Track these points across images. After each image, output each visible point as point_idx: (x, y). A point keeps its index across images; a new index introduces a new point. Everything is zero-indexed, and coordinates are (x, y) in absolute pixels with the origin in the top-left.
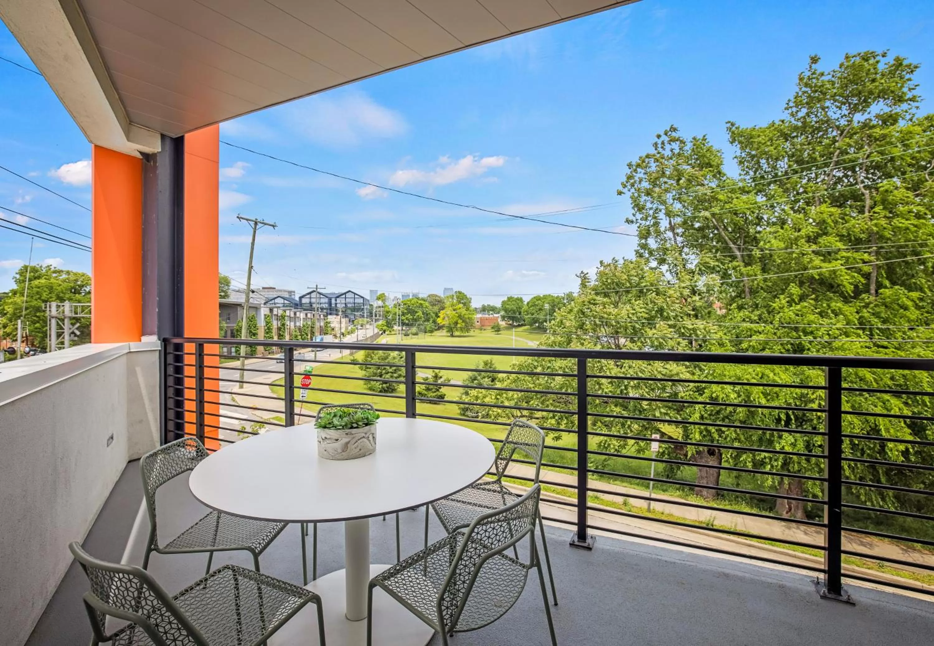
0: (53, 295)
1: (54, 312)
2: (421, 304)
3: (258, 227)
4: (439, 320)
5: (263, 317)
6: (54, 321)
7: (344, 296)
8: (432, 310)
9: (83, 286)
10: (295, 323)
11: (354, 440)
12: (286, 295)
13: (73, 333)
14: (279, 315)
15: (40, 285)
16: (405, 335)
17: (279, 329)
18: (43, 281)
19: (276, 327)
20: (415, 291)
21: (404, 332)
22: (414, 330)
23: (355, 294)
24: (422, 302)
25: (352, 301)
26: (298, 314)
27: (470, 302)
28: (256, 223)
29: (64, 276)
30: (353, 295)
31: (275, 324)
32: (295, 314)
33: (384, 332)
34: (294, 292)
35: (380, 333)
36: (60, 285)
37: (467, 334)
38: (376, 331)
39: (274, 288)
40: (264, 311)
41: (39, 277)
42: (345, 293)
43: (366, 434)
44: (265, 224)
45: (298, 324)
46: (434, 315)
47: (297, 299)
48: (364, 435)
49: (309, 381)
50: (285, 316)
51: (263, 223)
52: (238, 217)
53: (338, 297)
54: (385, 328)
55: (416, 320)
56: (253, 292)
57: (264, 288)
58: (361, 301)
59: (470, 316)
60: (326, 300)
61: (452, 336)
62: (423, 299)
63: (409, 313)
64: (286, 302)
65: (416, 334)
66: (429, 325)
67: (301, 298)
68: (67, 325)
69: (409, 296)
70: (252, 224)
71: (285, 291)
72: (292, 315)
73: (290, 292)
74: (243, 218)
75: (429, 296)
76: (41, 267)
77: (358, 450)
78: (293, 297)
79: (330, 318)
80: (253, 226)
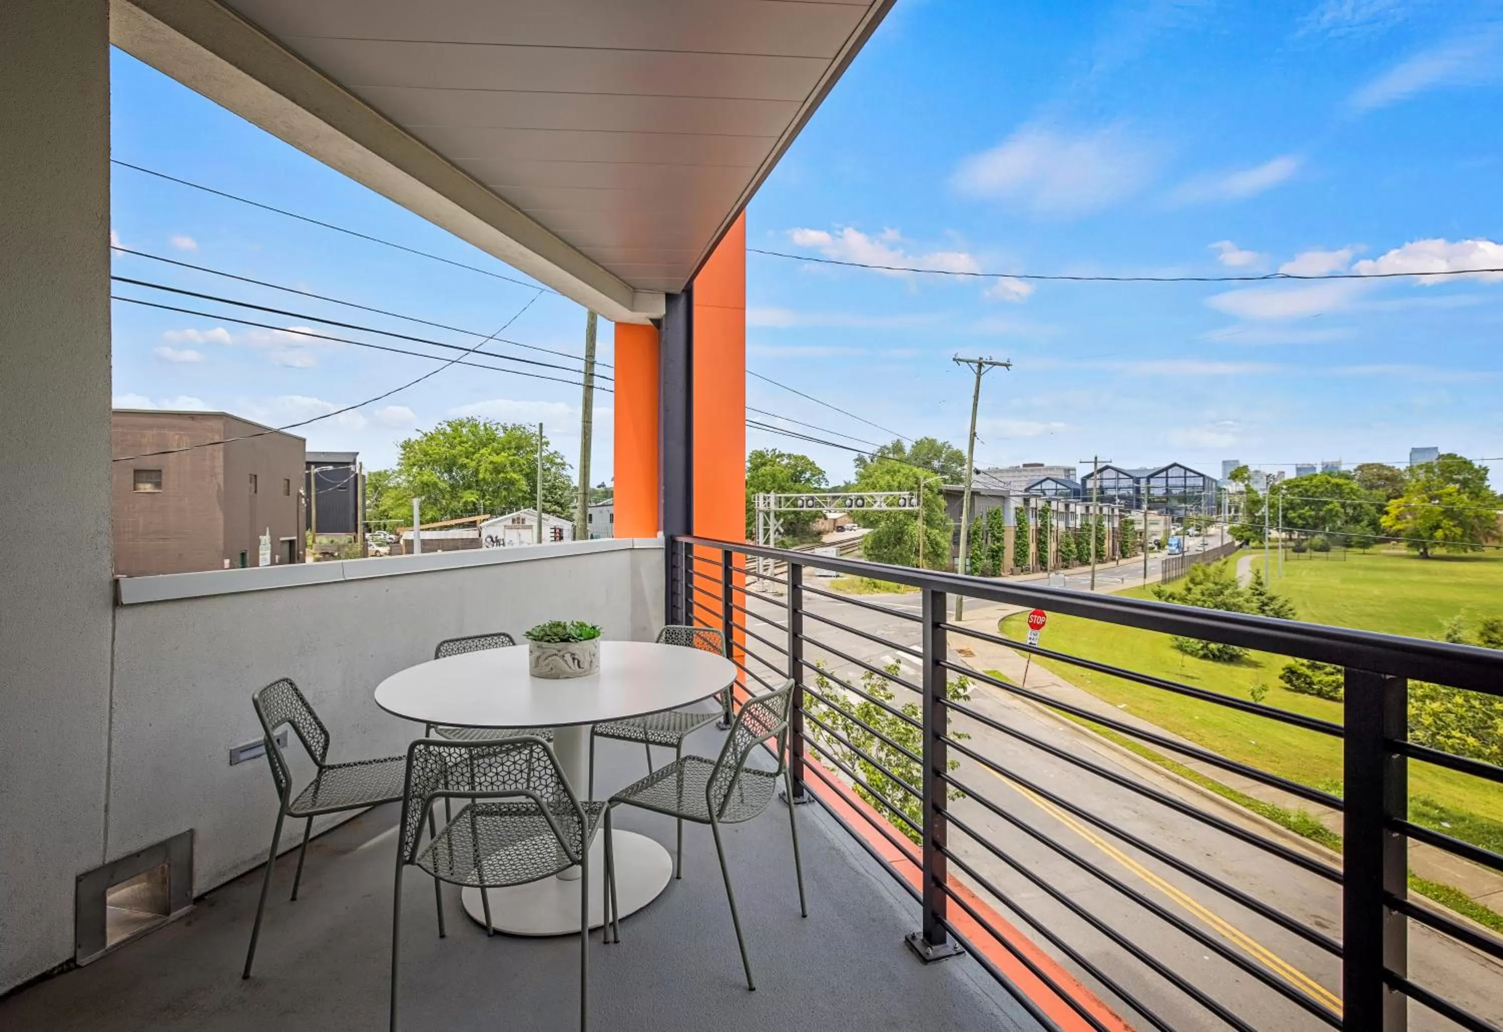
0: (776, 485)
1: (762, 507)
2: (1338, 485)
3: (983, 370)
4: (1385, 521)
5: (1012, 513)
6: (761, 515)
7: (1164, 474)
8: (1366, 500)
9: (803, 472)
10: (1067, 523)
11: (546, 655)
12: (1061, 476)
13: (777, 530)
14: (1039, 508)
15: (765, 473)
16: (1295, 550)
17: (1039, 531)
18: (768, 468)
19: (1034, 528)
20: (1330, 459)
21: (1292, 544)
22: (1318, 539)
23: (1186, 469)
24: (1341, 481)
25: (1180, 482)
26: (1072, 507)
27: (1483, 479)
28: (980, 365)
29: (786, 461)
30: (1181, 472)
31: (1032, 523)
32: (1067, 506)
33: (1247, 542)
34: (1074, 470)
35: (1237, 543)
36: (782, 472)
37: (1470, 553)
38: (1228, 539)
39: (1042, 465)
40: (1015, 503)
41: (764, 464)
42: (1166, 469)
43: (559, 651)
44: (994, 364)
45: (1072, 524)
46: (1373, 510)
47: (1079, 481)
48: (557, 652)
49: (1042, 620)
50: (1048, 510)
51: (990, 363)
52: (954, 359)
53: (1152, 476)
54: (1247, 534)
55: (1324, 520)
56: (978, 472)
57: (1025, 465)
58: (1200, 482)
59: (1483, 511)
60: (1130, 482)
61: (1425, 556)
62: (1347, 476)
63: (1307, 503)
64: (1059, 486)
65: (1324, 549)
66: (1358, 531)
67: (1084, 480)
68: (772, 521)
69: (1314, 469)
70: (975, 366)
71: (1058, 468)
72: (1062, 508)
73: (1068, 471)
74: (960, 360)
75: (1360, 468)
76: (767, 451)
77: (548, 668)
78: (1072, 477)
79: (1136, 515)
80: (976, 369)
